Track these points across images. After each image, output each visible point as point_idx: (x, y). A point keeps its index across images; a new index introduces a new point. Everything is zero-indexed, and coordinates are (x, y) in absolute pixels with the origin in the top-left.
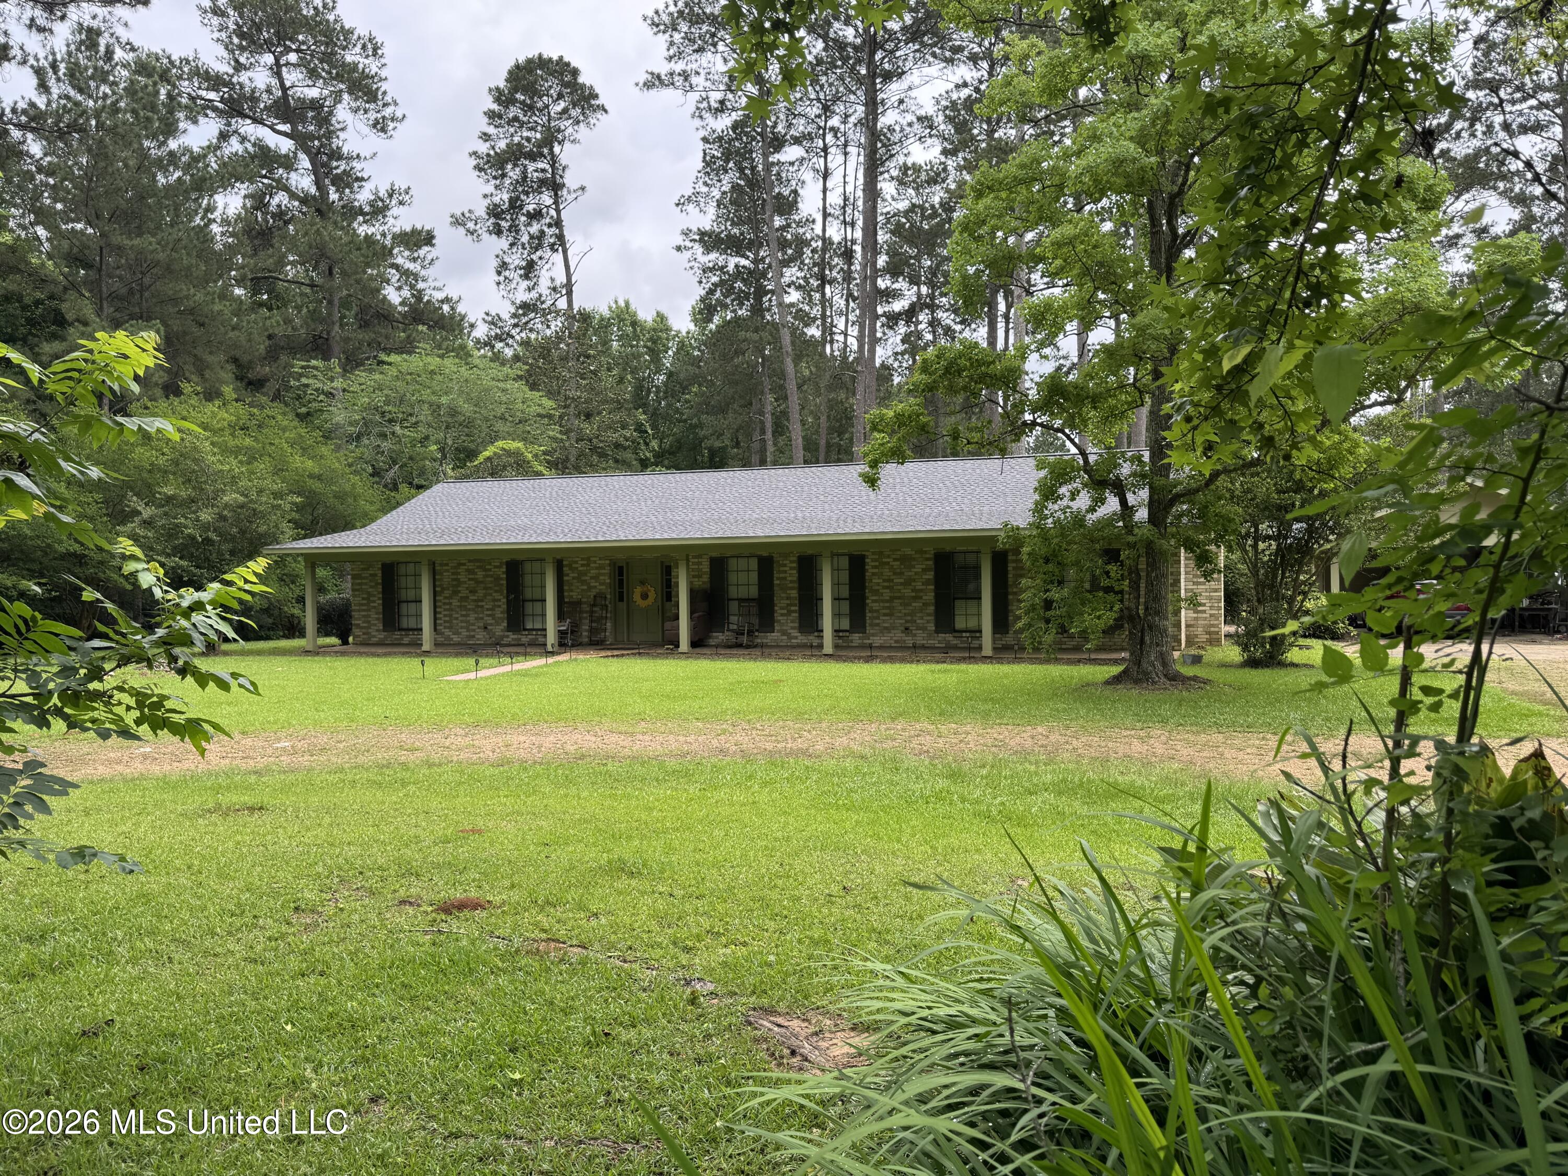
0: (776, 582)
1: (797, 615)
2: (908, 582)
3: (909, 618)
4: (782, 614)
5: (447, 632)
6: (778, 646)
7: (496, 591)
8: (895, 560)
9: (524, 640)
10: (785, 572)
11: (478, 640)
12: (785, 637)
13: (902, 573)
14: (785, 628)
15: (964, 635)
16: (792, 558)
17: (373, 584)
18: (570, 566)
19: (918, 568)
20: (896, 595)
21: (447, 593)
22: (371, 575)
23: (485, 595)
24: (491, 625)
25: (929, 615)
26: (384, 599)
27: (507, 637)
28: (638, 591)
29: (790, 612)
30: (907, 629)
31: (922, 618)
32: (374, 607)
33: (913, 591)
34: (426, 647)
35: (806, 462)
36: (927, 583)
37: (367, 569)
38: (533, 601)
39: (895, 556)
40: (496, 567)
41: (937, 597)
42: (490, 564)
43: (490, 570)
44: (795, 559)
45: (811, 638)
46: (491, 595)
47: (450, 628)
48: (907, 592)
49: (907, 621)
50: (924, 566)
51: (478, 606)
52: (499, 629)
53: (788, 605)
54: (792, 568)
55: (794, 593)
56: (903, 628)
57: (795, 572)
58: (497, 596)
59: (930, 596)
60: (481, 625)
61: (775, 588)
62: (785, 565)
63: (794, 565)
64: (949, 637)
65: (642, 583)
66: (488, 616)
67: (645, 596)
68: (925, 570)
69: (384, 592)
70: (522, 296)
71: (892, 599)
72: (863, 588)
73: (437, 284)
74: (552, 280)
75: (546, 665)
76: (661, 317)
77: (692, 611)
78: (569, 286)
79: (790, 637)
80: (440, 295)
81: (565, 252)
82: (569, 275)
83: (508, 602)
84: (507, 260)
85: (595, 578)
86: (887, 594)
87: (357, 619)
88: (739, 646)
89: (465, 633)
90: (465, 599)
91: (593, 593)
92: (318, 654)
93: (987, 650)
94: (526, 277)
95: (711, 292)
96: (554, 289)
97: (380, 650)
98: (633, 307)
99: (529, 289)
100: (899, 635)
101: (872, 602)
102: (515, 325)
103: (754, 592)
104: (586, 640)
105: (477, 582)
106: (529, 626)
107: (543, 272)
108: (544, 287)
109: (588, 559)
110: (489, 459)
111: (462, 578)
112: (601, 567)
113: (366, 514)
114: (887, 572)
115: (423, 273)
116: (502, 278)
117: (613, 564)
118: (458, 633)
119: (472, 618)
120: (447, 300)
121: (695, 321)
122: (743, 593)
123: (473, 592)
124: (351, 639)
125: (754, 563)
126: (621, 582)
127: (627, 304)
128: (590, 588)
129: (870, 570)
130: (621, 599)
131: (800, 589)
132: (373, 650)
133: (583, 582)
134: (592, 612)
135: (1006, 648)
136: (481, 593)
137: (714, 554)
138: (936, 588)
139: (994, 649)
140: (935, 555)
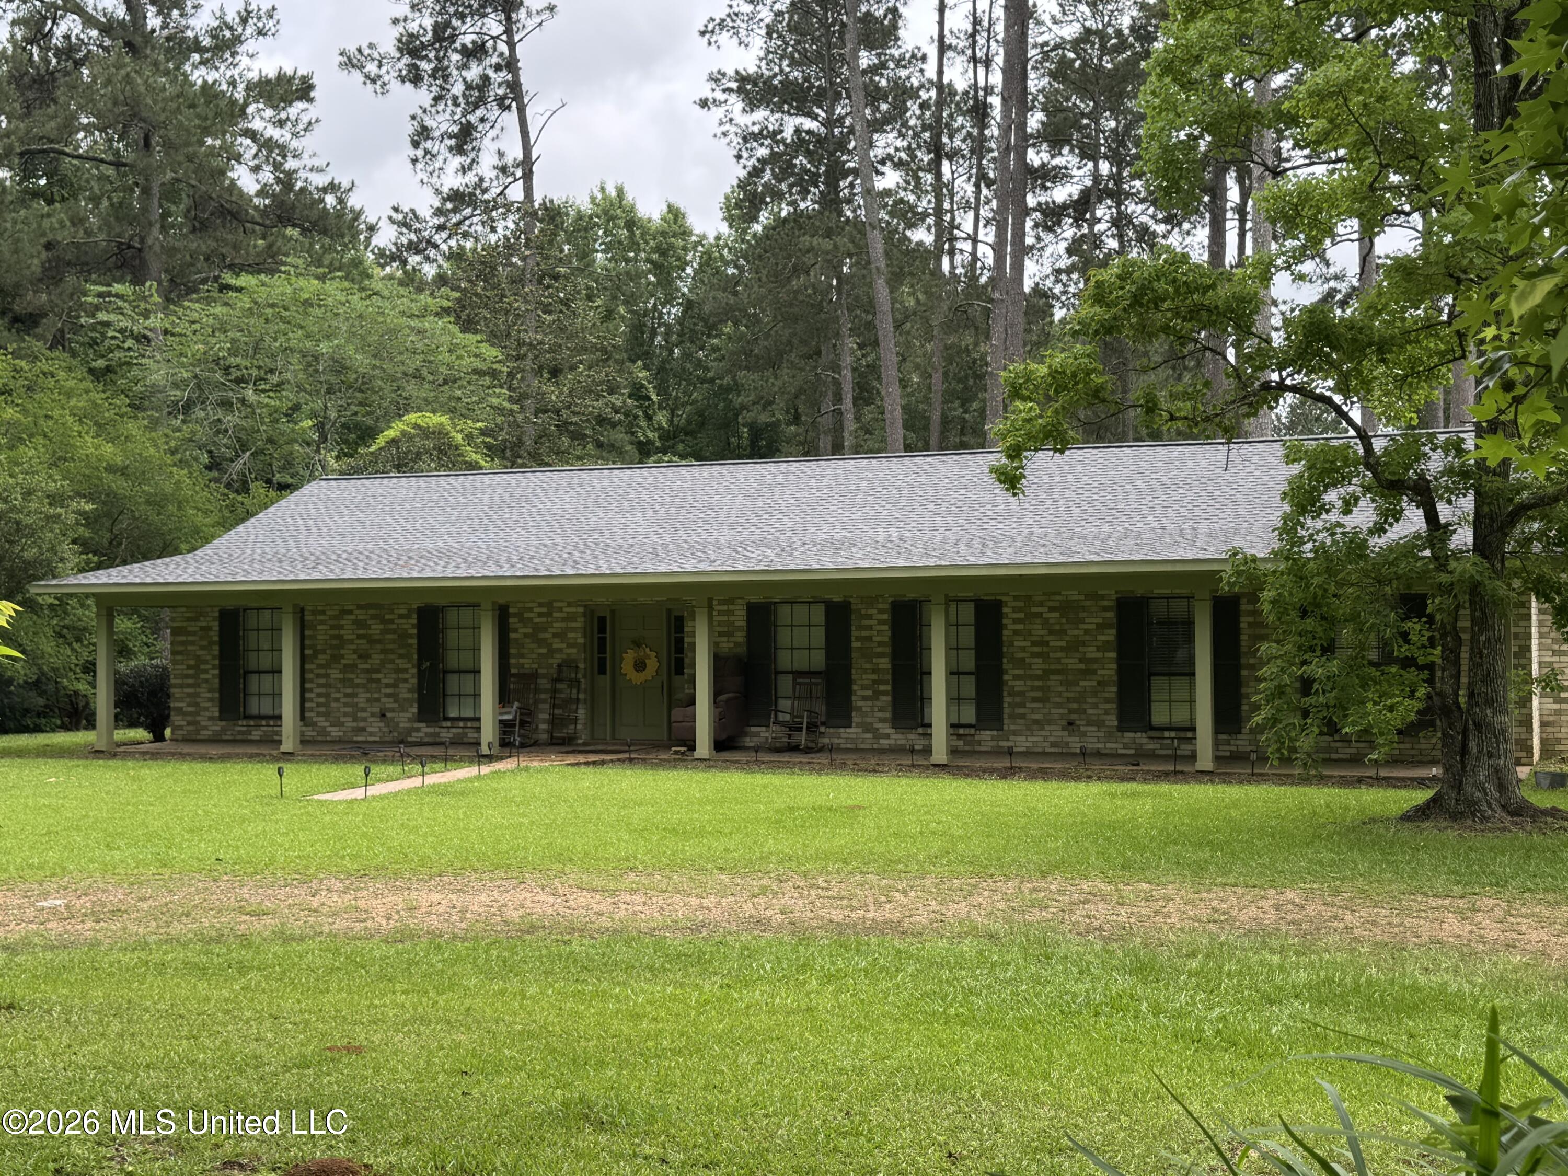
0: (855, 644)
1: (889, 698)
2: (1073, 647)
3: (1075, 706)
4: (865, 698)
5: (322, 722)
6: (856, 750)
7: (401, 656)
8: (1052, 609)
9: (445, 735)
10: (870, 628)
11: (371, 734)
12: (869, 736)
13: (1063, 632)
14: (869, 720)
15: (1166, 734)
16: (881, 606)
17: (205, 643)
18: (519, 615)
19: (1091, 623)
20: (1053, 667)
21: (322, 659)
22: (202, 628)
23: (383, 663)
24: (392, 710)
25: (1107, 700)
26: (222, 668)
27: (418, 730)
28: (629, 657)
29: (877, 694)
30: (1070, 724)
31: (1095, 706)
32: (207, 681)
33: (1081, 661)
34: (287, 746)
35: (908, 448)
36: (1102, 648)
37: (196, 619)
38: (460, 672)
39: (1051, 604)
40: (401, 616)
41: (1120, 671)
42: (391, 611)
43: (391, 621)
44: (887, 606)
45: (911, 736)
46: (392, 662)
47: (327, 715)
48: (1072, 663)
49: (1071, 711)
50: (1100, 621)
51: (371, 680)
52: (405, 718)
53: (875, 682)
54: (881, 622)
55: (885, 663)
56: (1064, 723)
57: (886, 627)
58: (402, 663)
59: (1109, 670)
60: (377, 710)
61: (854, 655)
62: (870, 617)
63: (885, 616)
64: (1141, 738)
65: (637, 644)
66: (388, 695)
67: (640, 666)
68: (1100, 627)
69: (222, 657)
70: (452, 181)
71: (1047, 674)
72: (999, 656)
73: (317, 162)
74: (501, 154)
75: (479, 777)
76: (675, 214)
77: (717, 691)
78: (527, 164)
79: (877, 736)
80: (319, 180)
81: (521, 111)
82: (527, 147)
83: (421, 674)
84: (429, 123)
85: (561, 635)
86: (1038, 666)
87: (179, 700)
88: (793, 748)
89: (349, 724)
90: (352, 667)
91: (555, 661)
92: (114, 755)
93: (1205, 761)
94: (459, 150)
95: (756, 172)
96: (503, 170)
97: (214, 751)
98: (629, 197)
99: (464, 170)
100: (1056, 733)
101: (1012, 678)
102: (440, 228)
103: (818, 660)
104: (544, 736)
105: (371, 641)
106: (453, 713)
107: (487, 141)
108: (486, 166)
109: (549, 604)
110: (393, 442)
111: (347, 634)
112: (571, 618)
113: (196, 530)
114: (1038, 630)
115: (294, 144)
116: (420, 153)
117: (589, 613)
118: (338, 724)
119: (362, 698)
120: (332, 187)
121: (730, 219)
122: (801, 661)
123: (364, 656)
124: (168, 732)
125: (819, 614)
126: (602, 642)
127: (620, 192)
128: (552, 652)
129: (1010, 626)
130: (602, 671)
131: (895, 656)
132: (202, 749)
133: (541, 642)
134: (555, 691)
135: (1238, 758)
136: (376, 659)
137: (754, 599)
138: (1120, 659)
139: (1217, 759)
140: (1118, 599)
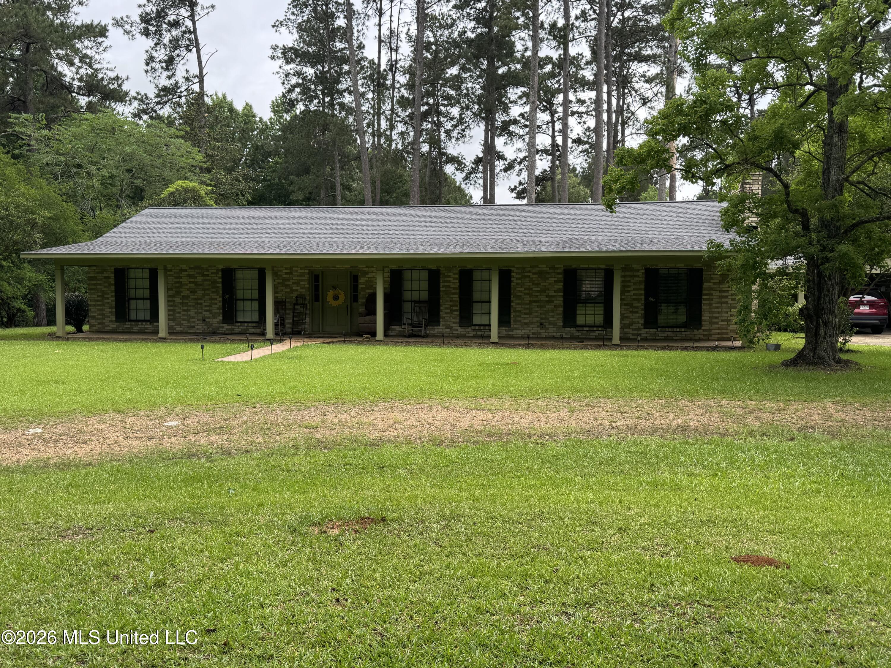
0: (442, 289)
1: (458, 313)
2: (543, 290)
3: (544, 316)
4: (446, 313)
5: (171, 323)
6: (443, 336)
7: (213, 292)
8: (534, 274)
9: (237, 330)
10: (449, 281)
11: (198, 329)
12: (449, 330)
13: (539, 284)
14: (448, 323)
15: (585, 329)
16: (455, 272)
17: (106, 284)
18: (276, 273)
19: (552, 280)
20: (534, 299)
21: (171, 293)
22: (105, 277)
23: (204, 295)
24: (209, 318)
25: (558, 314)
26: (116, 296)
27: (223, 327)
28: (330, 294)
29: (452, 311)
30: (541, 324)
31: (553, 317)
32: (108, 303)
33: (547, 297)
34: (162, 335)
36: (557, 291)
37: (102, 273)
38: (244, 300)
39: (534, 271)
40: (212, 273)
41: (565, 301)
42: (208, 271)
43: (208, 275)
44: (457, 272)
45: (468, 330)
46: (208, 295)
47: (174, 320)
48: (543, 298)
49: (542, 319)
50: (556, 279)
51: (198, 303)
52: (216, 321)
53: (451, 306)
54: (454, 279)
55: (456, 297)
56: (539, 324)
57: (457, 281)
58: (214, 296)
59: (559, 301)
60: (201, 318)
61: (441, 293)
62: (449, 276)
63: (457, 276)
64: (573, 330)
65: (334, 288)
66: (207, 311)
67: (336, 298)
68: (556, 282)
69: (116, 291)
71: (531, 302)
72: (510, 294)
76: (248, 107)
77: (385, 308)
78: (201, 78)
79: (452, 329)
81: (198, 52)
82: (201, 69)
83: (224, 301)
84: (154, 54)
85: (297, 283)
86: (527, 299)
87: (93, 312)
88: (412, 336)
89: (186, 324)
90: (187, 297)
91: (294, 296)
96: (187, 79)
97: (121, 337)
98: (229, 99)
100: (535, 328)
101: (515, 304)
102: (158, 103)
103: (424, 296)
104: (290, 330)
105: (197, 284)
106: (240, 319)
109: (291, 269)
111: (184, 281)
112: (302, 275)
114: (527, 283)
115: (97, 57)
117: (311, 272)
119: (193, 312)
120: (117, 78)
121: (274, 111)
122: (416, 296)
123: (193, 292)
124: (85, 328)
125: (425, 275)
126: (317, 287)
127: (224, 97)
128: (292, 291)
129: (515, 281)
130: (317, 299)
131: (461, 295)
132: (106, 336)
133: (287, 286)
134: (294, 309)
135: (632, 339)
136: (200, 293)
137: (394, 267)
138: (564, 297)
140: (564, 270)
